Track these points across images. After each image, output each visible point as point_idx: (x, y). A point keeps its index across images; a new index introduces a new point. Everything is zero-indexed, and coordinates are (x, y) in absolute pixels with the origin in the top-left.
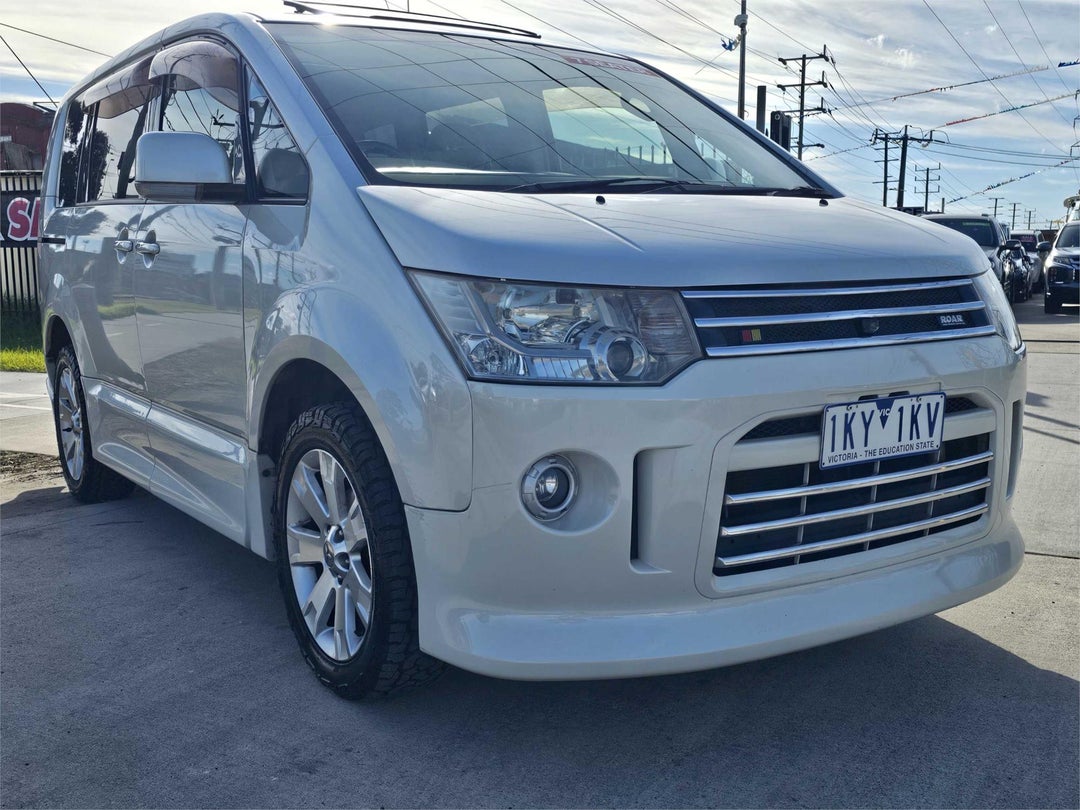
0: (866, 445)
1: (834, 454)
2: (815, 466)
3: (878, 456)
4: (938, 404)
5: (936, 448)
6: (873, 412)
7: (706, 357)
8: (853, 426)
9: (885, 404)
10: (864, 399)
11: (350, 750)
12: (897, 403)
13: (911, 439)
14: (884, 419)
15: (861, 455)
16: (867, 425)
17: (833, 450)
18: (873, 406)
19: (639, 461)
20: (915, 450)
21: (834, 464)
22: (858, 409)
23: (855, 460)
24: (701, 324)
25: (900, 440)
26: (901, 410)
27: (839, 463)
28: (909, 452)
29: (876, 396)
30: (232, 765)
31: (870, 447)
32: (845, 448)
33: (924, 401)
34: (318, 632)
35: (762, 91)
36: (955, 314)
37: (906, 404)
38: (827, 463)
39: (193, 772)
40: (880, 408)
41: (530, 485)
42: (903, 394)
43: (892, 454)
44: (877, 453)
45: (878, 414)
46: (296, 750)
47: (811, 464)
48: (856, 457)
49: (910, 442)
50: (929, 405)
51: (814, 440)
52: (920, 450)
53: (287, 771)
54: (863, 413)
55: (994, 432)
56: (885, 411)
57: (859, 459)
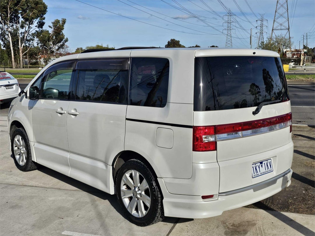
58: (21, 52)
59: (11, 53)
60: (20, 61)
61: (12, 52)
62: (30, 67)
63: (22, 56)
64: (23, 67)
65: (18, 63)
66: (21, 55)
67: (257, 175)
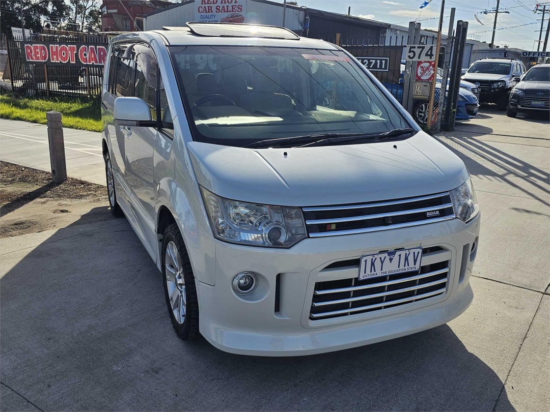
0: (381, 270)
1: (366, 274)
2: (356, 279)
3: (388, 274)
4: (419, 252)
5: (417, 269)
6: (385, 257)
7: (309, 237)
8: (375, 263)
9: (391, 253)
10: (381, 252)
11: (174, 364)
12: (398, 253)
13: (405, 266)
14: (391, 260)
15: (379, 274)
16: (382, 263)
17: (365, 273)
18: (386, 255)
19: (279, 277)
20: (406, 271)
21: (366, 278)
22: (378, 257)
23: (376, 276)
24: (308, 223)
25: (399, 267)
26: (400, 255)
27: (368, 278)
28: (404, 271)
29: (388, 251)
30: (129, 366)
31: (383, 271)
32: (371, 272)
33: (412, 251)
34: (174, 309)
35: (453, 10)
36: (435, 211)
37: (403, 253)
38: (361, 278)
39: (115, 368)
40: (389, 255)
41: (236, 282)
42: (402, 249)
43: (395, 273)
44: (388, 272)
45: (388, 258)
46: (155, 361)
47: (355, 278)
48: (377, 274)
49: (404, 268)
50: (414, 253)
51: (357, 269)
52: (409, 271)
53: (148, 371)
54: (380, 258)
55: (450, 260)
56: (392, 257)
57: (378, 276)
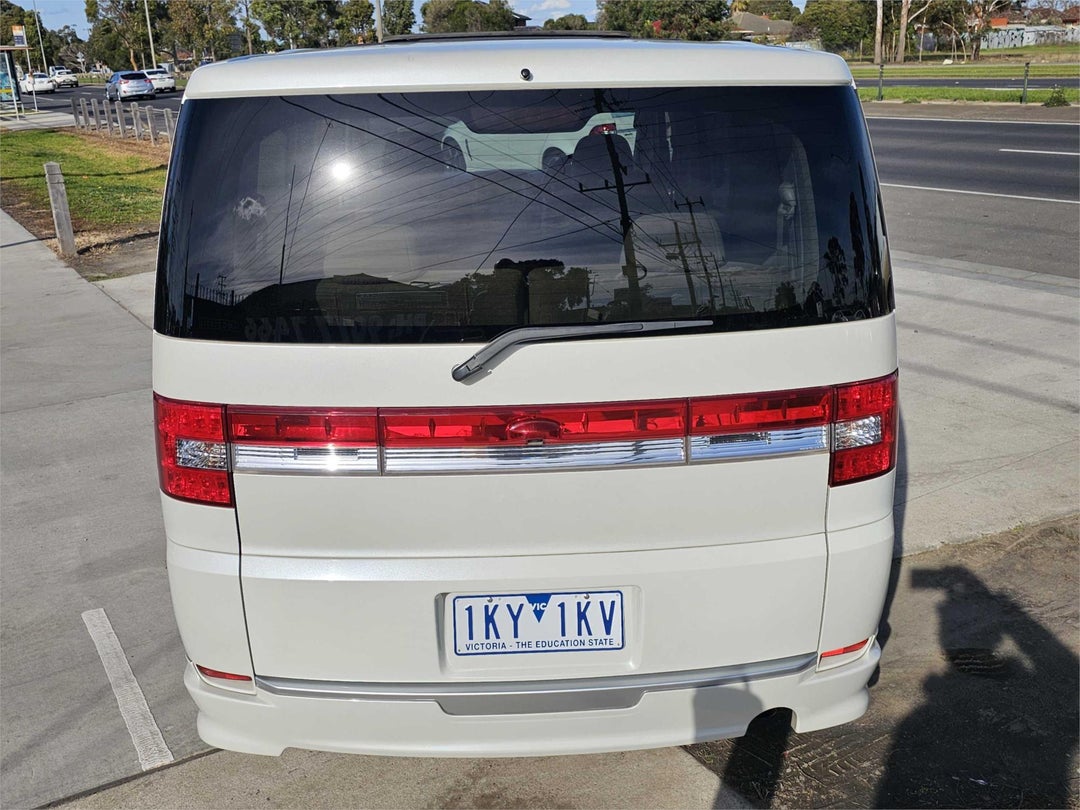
58: (904, 12)
59: (876, 19)
60: (897, 40)
61: (880, 12)
62: (925, 58)
63: (905, 24)
64: (907, 59)
65: (891, 47)
66: (904, 21)
67: (494, 645)
